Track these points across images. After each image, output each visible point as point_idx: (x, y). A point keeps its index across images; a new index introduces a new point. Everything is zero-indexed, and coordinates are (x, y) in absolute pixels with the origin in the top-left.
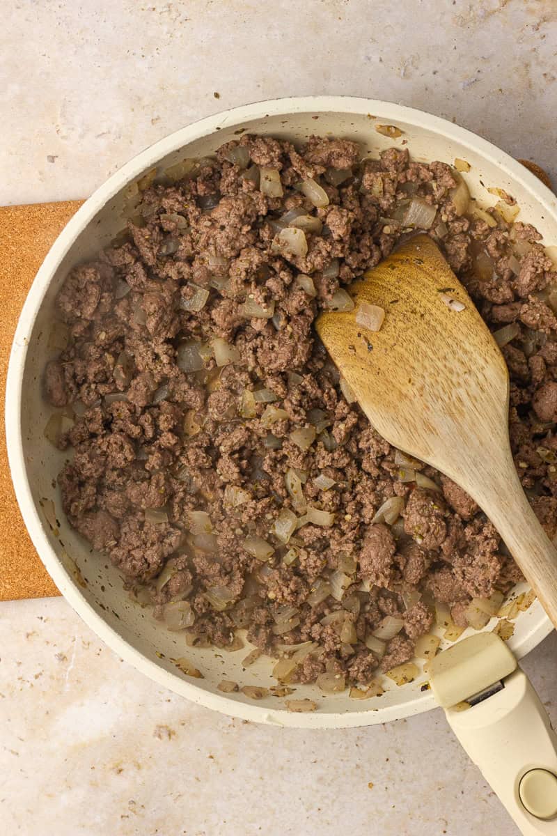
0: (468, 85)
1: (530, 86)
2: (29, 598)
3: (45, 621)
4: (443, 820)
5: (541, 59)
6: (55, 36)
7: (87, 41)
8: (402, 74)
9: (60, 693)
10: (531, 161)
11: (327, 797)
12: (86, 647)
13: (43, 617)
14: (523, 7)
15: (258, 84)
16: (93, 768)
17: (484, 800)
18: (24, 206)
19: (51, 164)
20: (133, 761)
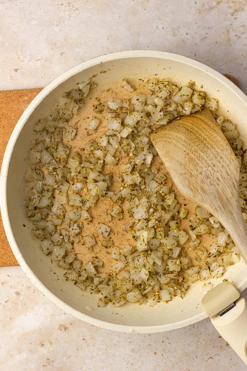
0: (202, 40)
1: (229, 40)
2: (3, 266)
3: (10, 277)
4: (188, 369)
5: (234, 28)
6: (18, 16)
7: (32, 18)
8: (172, 35)
9: (17, 309)
10: (229, 74)
11: (136, 358)
12: (28, 289)
13: (9, 275)
14: (226, 5)
15: (108, 38)
16: (31, 344)
17: (206, 361)
18: (4, 91)
19: (16, 73)
20: (49, 341)
